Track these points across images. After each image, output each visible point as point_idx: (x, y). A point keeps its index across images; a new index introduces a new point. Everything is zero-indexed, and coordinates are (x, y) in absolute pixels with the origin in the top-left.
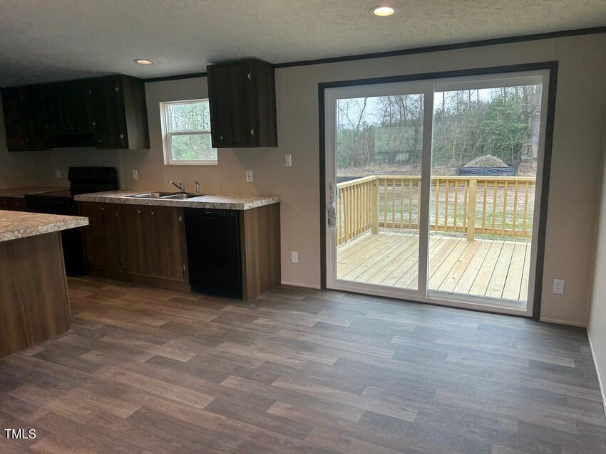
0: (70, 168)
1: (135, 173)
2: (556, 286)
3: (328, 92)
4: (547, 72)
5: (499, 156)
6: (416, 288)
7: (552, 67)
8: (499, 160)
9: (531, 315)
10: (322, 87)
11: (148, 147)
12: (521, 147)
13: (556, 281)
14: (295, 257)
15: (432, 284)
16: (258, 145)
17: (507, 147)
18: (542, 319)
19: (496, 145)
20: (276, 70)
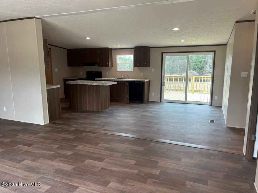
0: (87, 72)
1: (107, 73)
2: (215, 98)
3: (164, 54)
4: (213, 53)
5: (195, 71)
6: (184, 100)
7: (215, 52)
8: (195, 72)
9: (210, 104)
10: (162, 53)
11: (112, 66)
12: (203, 68)
13: (216, 97)
14: (153, 94)
15: (188, 100)
16: (147, 67)
17: (198, 68)
18: (213, 105)
19: (194, 67)
20: (151, 49)
